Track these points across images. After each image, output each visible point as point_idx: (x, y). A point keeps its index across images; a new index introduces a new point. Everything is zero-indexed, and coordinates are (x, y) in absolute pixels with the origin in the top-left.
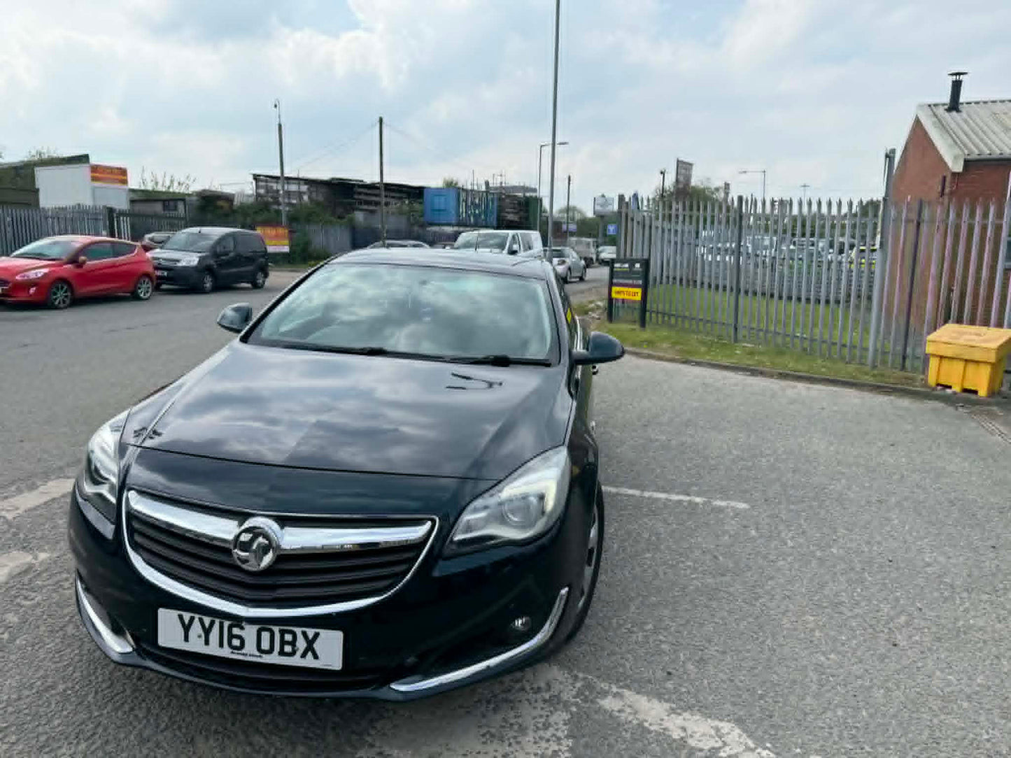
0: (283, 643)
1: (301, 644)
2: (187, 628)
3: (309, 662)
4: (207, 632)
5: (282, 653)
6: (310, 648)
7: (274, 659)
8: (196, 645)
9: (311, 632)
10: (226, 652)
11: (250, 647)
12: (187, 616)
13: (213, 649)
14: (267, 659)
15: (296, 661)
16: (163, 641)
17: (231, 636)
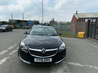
0: (47, 60)
1: (48, 60)
2: (37, 60)
3: (49, 61)
4: (39, 60)
5: (47, 61)
6: (49, 60)
7: (46, 61)
8: (38, 61)
9: (49, 58)
10: (41, 61)
11: (44, 61)
12: (37, 59)
13: (40, 61)
14: (45, 61)
15: (48, 61)
16: (35, 61)
17: (42, 60)
